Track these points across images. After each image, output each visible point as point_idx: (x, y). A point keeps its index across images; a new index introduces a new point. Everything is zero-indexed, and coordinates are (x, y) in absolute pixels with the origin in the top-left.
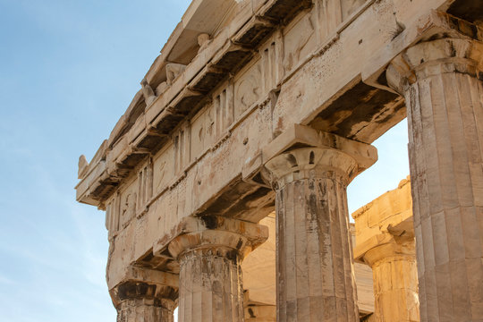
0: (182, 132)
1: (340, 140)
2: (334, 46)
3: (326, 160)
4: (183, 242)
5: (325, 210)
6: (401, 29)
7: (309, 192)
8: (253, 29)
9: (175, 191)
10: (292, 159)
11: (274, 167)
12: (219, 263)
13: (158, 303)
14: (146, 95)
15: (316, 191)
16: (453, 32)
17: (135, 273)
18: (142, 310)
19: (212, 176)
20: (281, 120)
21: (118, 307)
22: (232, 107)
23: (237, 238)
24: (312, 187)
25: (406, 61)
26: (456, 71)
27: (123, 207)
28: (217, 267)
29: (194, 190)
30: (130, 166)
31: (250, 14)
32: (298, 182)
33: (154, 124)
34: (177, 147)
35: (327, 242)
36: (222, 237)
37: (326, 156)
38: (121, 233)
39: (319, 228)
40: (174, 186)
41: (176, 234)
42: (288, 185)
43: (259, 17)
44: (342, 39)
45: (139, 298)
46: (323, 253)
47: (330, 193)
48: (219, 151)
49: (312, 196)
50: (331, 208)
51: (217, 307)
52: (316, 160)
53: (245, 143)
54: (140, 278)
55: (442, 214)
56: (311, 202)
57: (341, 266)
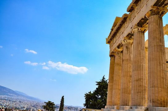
4: (115, 50)
6: (133, 26)
10: (124, 41)
11: (122, 42)
12: (120, 53)
16: (138, 27)
19: (118, 42)
20: (123, 36)
24: (127, 44)
25: (133, 31)
26: (139, 32)
30: (111, 39)
32: (125, 44)
33: (112, 35)
35: (128, 52)
36: (120, 50)
37: (129, 41)
38: (111, 48)
39: (127, 50)
46: (127, 54)
47: (129, 45)
48: (118, 39)
49: (127, 46)
50: (129, 48)
51: (119, 59)
52: (127, 41)
53: (120, 39)
54: (112, 54)
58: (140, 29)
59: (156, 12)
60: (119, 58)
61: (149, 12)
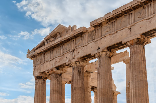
0: (52, 51)
1: (84, 60)
2: (86, 46)
3: (81, 64)
4: (52, 72)
5: (81, 73)
6: (99, 48)
7: (78, 69)
8: (71, 38)
9: (50, 62)
10: (76, 63)
11: (73, 64)
12: (58, 76)
13: (44, 80)
14: (45, 42)
15: (79, 69)
16: (108, 51)
17: (40, 74)
18: (41, 81)
19: (59, 61)
20: (74, 56)
21: (36, 80)
22: (64, 49)
23: (62, 72)
24: (79, 68)
25: (99, 54)
26: (107, 57)
27: (37, 61)
28: (58, 77)
29: (55, 63)
31: (70, 35)
32: (76, 67)
33: (47, 48)
34: (51, 53)
35: (81, 78)
36: (59, 72)
37: (81, 63)
38: (37, 66)
39: (80, 76)
40: (50, 61)
41: (51, 70)
42: (75, 67)
43: (72, 36)
44: (88, 45)
45: (40, 79)
46: (80, 80)
47: (82, 70)
48: (61, 57)
49: (79, 70)
50: (82, 72)
52: (80, 64)
53: (67, 57)
54: (41, 75)
55: (102, 80)
56: (79, 71)
57: (83, 82)
58: (108, 54)
59: (142, 41)
60: (58, 83)
61: (135, 40)
